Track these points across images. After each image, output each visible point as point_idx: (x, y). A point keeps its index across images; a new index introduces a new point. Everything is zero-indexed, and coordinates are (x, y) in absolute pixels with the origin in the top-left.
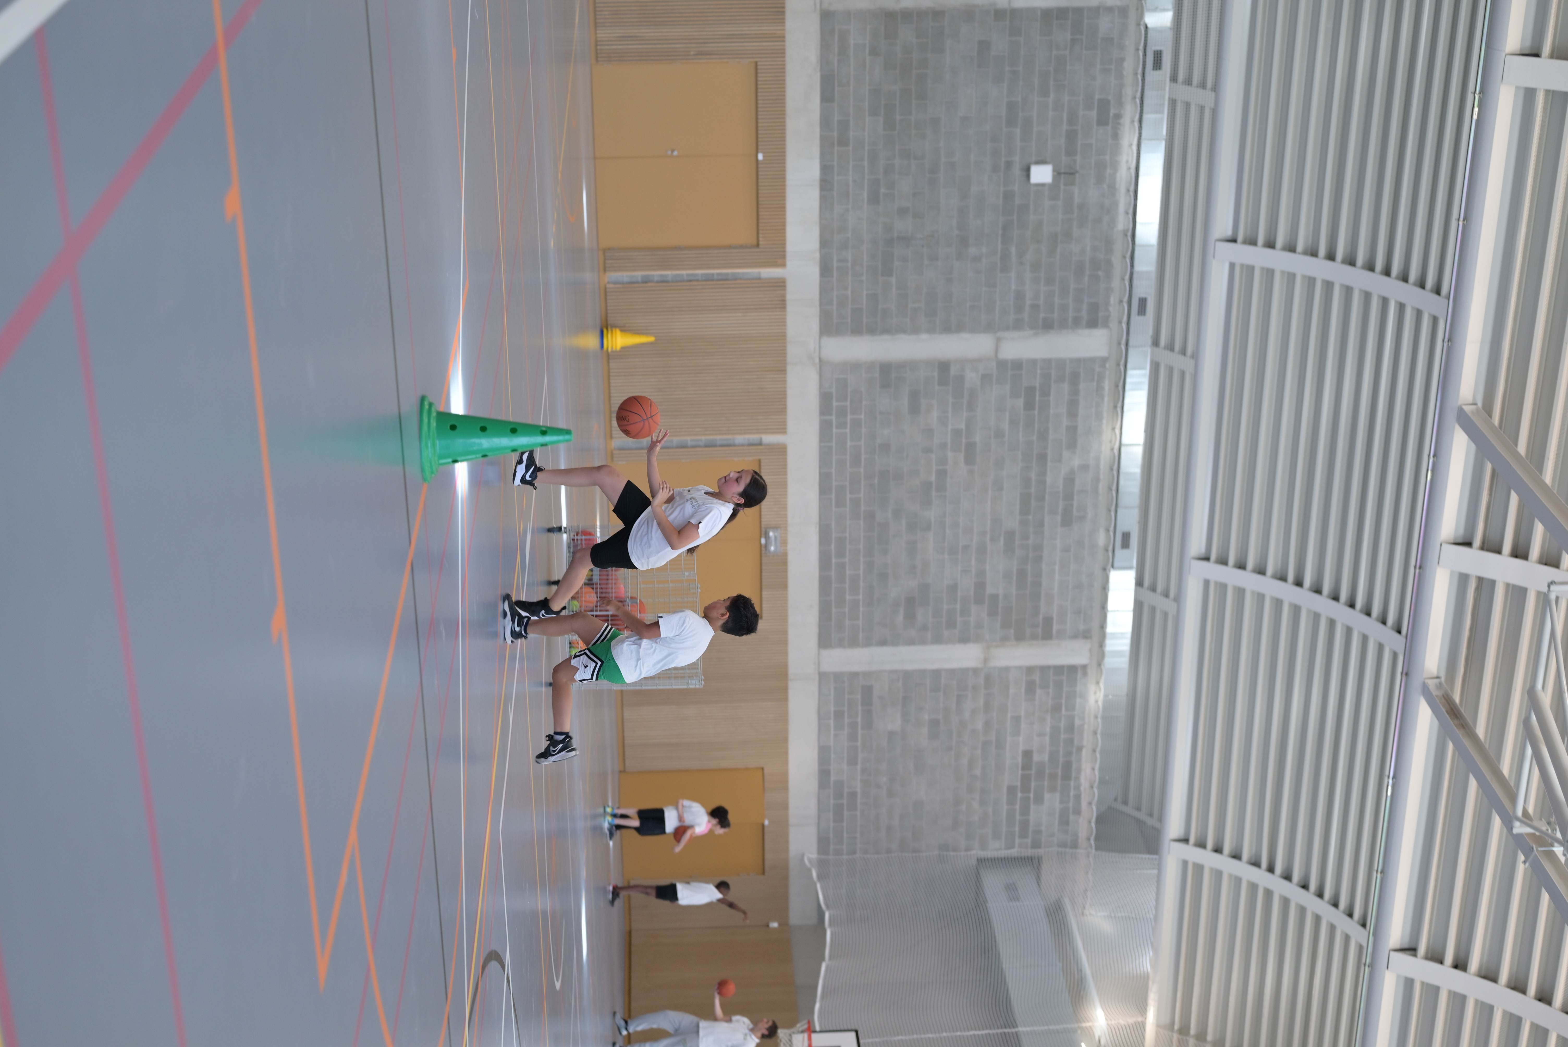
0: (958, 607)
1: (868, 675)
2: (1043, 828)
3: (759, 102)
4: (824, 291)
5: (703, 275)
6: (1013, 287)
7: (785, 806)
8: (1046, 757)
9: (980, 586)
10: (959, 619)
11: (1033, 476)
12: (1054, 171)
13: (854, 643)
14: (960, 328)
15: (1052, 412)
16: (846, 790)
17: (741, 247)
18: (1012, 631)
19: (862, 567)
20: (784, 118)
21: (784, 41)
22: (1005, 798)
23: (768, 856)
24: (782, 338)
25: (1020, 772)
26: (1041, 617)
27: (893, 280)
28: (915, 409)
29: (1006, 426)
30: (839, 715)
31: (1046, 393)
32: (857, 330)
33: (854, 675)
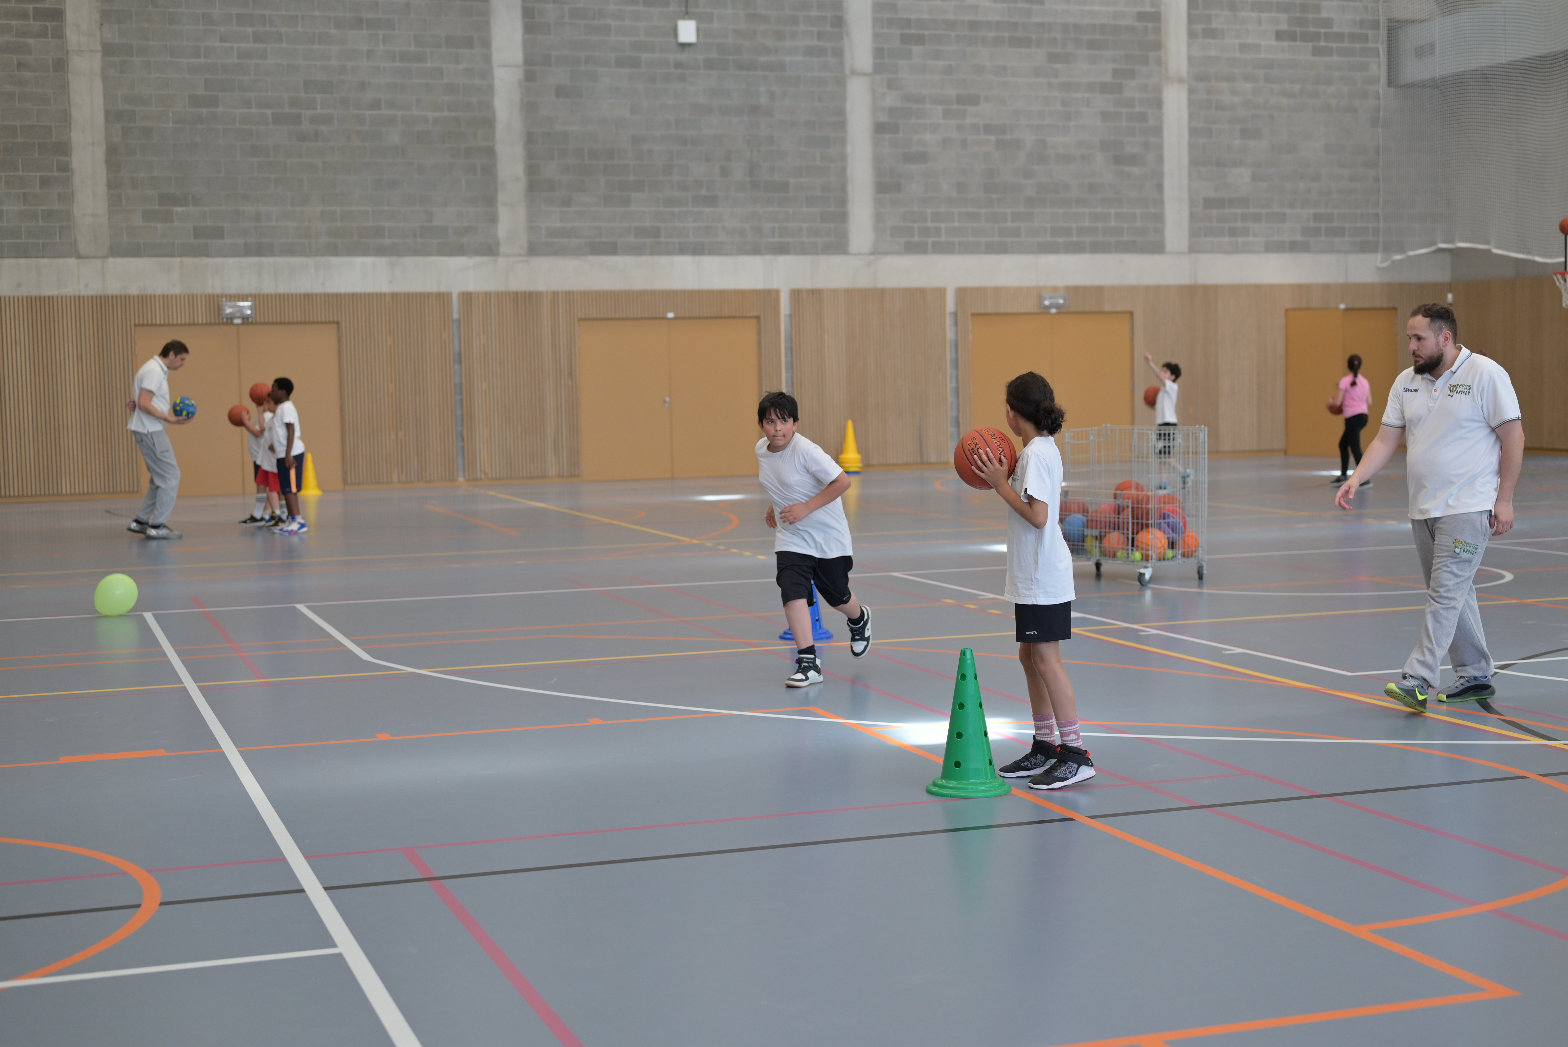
0: (1124, 110)
1: (1192, 203)
2: (1358, 18)
3: (617, 316)
4: (803, 251)
5: (787, 372)
6: (800, 58)
7: (1326, 287)
8: (1284, 16)
9: (1104, 88)
10: (1138, 109)
11: (991, 34)
12: (683, 18)
13: (1159, 218)
14: (841, 113)
15: (926, 16)
16: (1312, 224)
17: (759, 333)
18: (1151, 54)
19: (1081, 210)
20: (633, 292)
21: (558, 293)
22: (1325, 59)
23: (1377, 304)
24: (850, 293)
25: (1298, 43)
26: (1137, 24)
27: (792, 181)
28: (922, 158)
29: (941, 63)
30: (1233, 232)
31: (907, 23)
32: (842, 217)
33: (1192, 217)
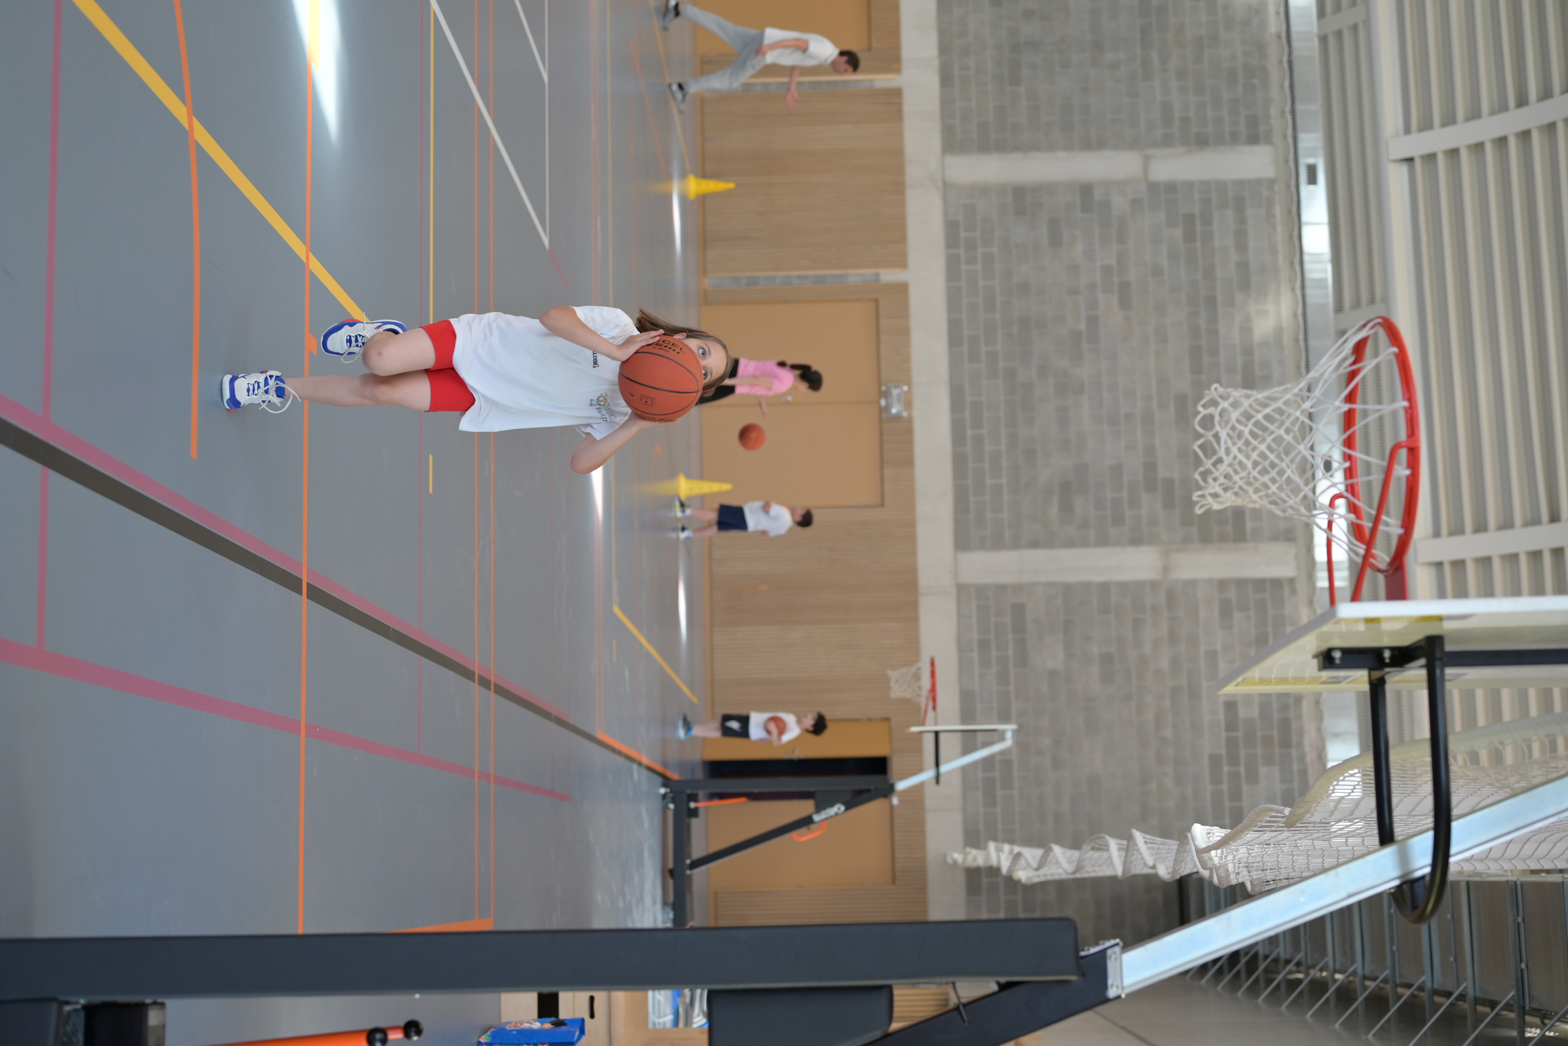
0: (1125, 495)
1: (1018, 588)
4: (946, 102)
6: (1159, 97)
8: (1255, 712)
9: (1150, 467)
10: (1128, 513)
11: (1202, 324)
13: (998, 544)
14: (1101, 145)
15: (1217, 244)
18: (1195, 529)
19: (1004, 440)
22: (1207, 773)
24: (899, 151)
25: (1224, 734)
27: (1022, 90)
28: (1056, 241)
29: (1164, 262)
30: (984, 646)
31: (1207, 221)
32: (984, 147)
33: (1001, 588)
